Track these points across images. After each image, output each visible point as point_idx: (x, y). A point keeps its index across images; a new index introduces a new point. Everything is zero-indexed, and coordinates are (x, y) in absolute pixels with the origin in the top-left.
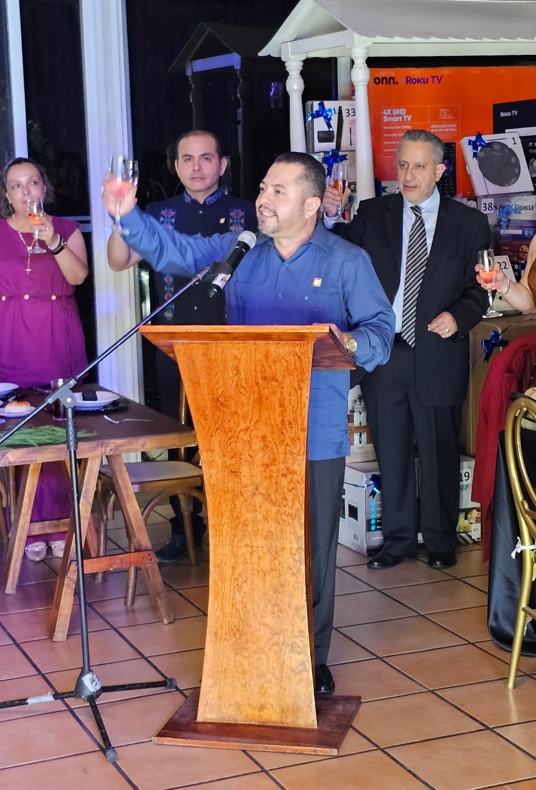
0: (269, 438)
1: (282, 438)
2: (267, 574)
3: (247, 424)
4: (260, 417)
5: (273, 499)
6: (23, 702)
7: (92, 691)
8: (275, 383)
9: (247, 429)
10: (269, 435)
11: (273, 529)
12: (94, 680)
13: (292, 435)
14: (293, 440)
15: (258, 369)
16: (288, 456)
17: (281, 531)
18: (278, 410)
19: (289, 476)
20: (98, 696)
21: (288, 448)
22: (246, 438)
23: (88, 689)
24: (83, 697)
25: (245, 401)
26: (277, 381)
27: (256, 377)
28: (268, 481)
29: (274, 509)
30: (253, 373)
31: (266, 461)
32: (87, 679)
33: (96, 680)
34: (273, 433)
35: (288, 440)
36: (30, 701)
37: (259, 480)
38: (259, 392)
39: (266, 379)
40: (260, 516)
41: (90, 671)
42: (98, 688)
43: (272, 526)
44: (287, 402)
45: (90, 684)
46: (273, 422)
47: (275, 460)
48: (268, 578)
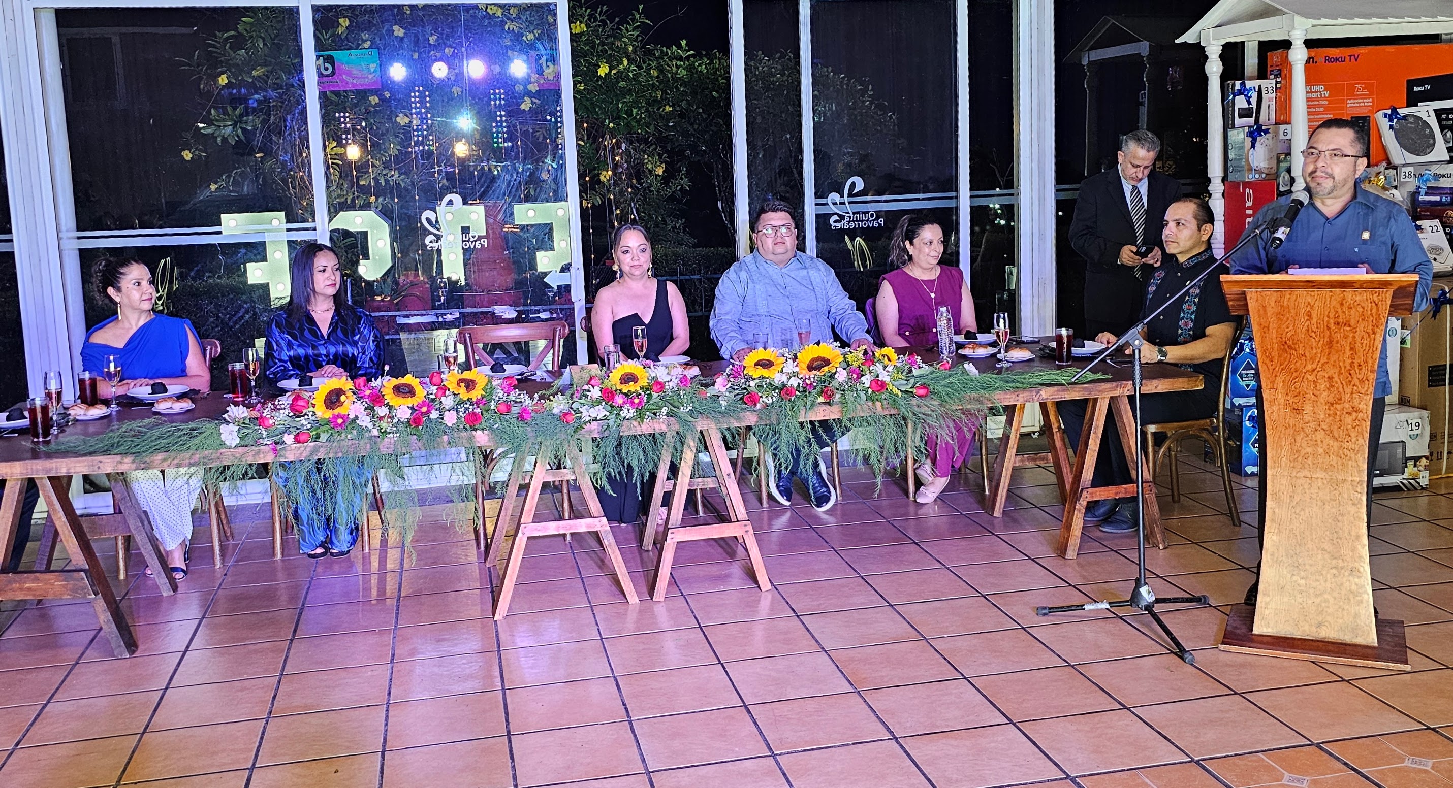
0: (1336, 379)
1: (1350, 378)
2: (1327, 503)
3: (1314, 366)
4: (1328, 359)
5: (1336, 435)
6: (1080, 607)
7: (1149, 601)
8: (1348, 329)
9: (1314, 370)
10: (1336, 376)
11: (1334, 463)
12: (1150, 592)
13: (1360, 377)
14: (1361, 381)
15: (1332, 315)
16: (1354, 395)
17: (1343, 464)
18: (1348, 353)
19: (1354, 414)
20: (1155, 606)
21: (1355, 388)
22: (1310, 378)
23: (1145, 599)
24: (1140, 606)
25: (1314, 344)
26: (1350, 326)
27: (1328, 322)
28: (1331, 418)
29: (1336, 444)
30: (1326, 319)
31: (1331, 400)
32: (1144, 590)
33: (1152, 592)
34: (1340, 374)
35: (1356, 381)
36: (1087, 607)
37: (1322, 416)
38: (1330, 336)
39: (1338, 324)
40: (1321, 451)
41: (1146, 584)
42: (1154, 598)
43: (1334, 460)
44: (1358, 345)
45: (1147, 595)
46: (1341, 364)
47: (1341, 399)
48: (1327, 508)
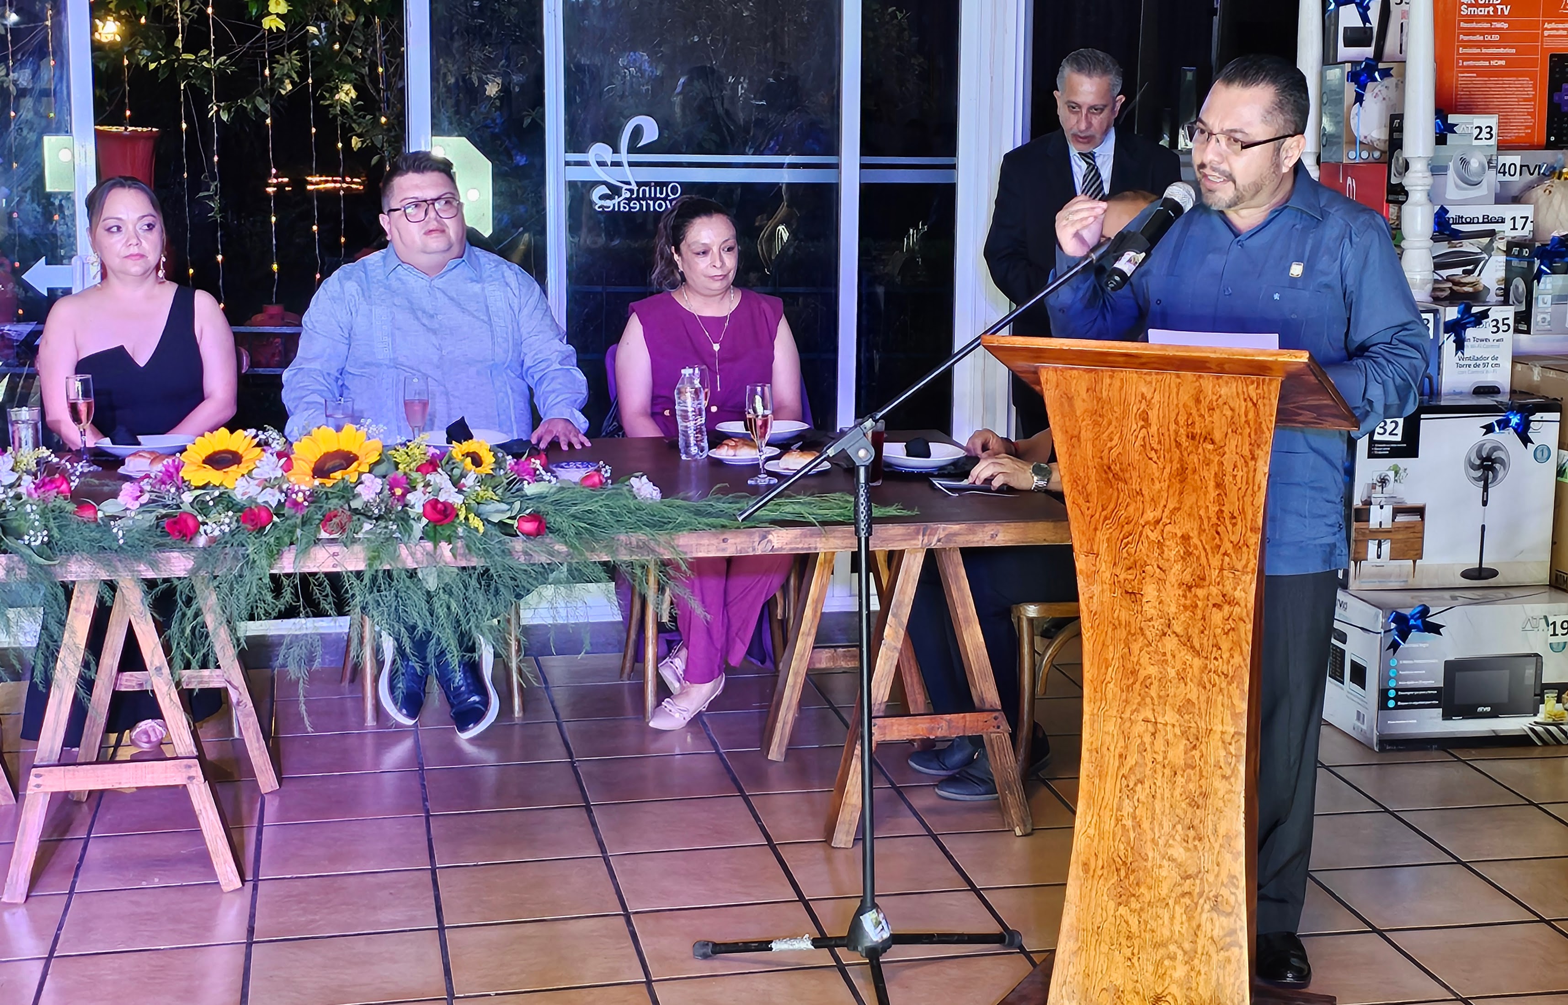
0: (1195, 540)
1: (1217, 541)
2: (1179, 773)
3: (1158, 514)
4: (1180, 502)
5: (1197, 646)
6: (764, 946)
7: (875, 939)
8: (1211, 447)
9: (1158, 522)
10: (1194, 534)
11: (1193, 697)
12: (880, 923)
13: (1235, 539)
14: (1237, 547)
15: (1182, 420)
16: (1225, 572)
17: (1208, 701)
18: (1213, 493)
19: (1226, 608)
20: (884, 950)
21: (1227, 559)
22: (1153, 536)
23: (868, 936)
24: (860, 949)
25: (1157, 474)
26: (1213, 442)
27: (1176, 433)
28: (1188, 613)
29: (1197, 662)
30: (1173, 427)
31: (1187, 578)
32: (868, 920)
33: (884, 922)
34: (1201, 531)
35: (1227, 546)
36: (776, 946)
37: (1173, 609)
38: (1181, 460)
39: (1193, 438)
40: (1172, 673)
41: (875, 906)
42: (886, 935)
43: (1193, 692)
44: (1228, 479)
45: (873, 928)
46: (1202, 512)
47: (1204, 579)
48: (1180, 780)
